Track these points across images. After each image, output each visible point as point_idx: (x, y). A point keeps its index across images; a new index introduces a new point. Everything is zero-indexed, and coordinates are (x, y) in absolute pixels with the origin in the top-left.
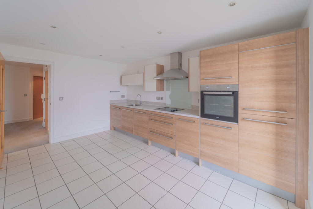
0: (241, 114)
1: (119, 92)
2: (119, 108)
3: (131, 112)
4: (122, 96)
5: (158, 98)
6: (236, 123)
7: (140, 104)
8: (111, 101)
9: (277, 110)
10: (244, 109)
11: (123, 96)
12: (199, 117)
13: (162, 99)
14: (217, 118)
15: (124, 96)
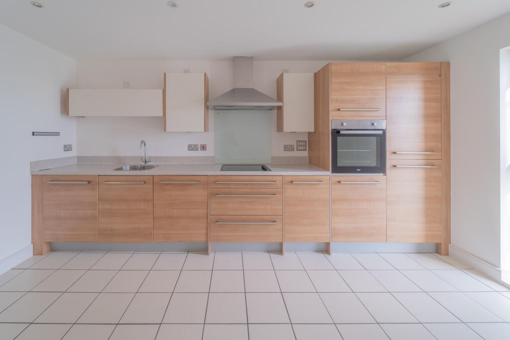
0: (390, 160)
1: (57, 134)
2: (89, 182)
3: (144, 186)
4: (65, 146)
5: (192, 148)
6: (382, 174)
7: (144, 163)
8: (33, 164)
9: (426, 151)
10: (395, 153)
11: (68, 148)
12: (329, 173)
13: (204, 148)
14: (357, 170)
15: (70, 146)
